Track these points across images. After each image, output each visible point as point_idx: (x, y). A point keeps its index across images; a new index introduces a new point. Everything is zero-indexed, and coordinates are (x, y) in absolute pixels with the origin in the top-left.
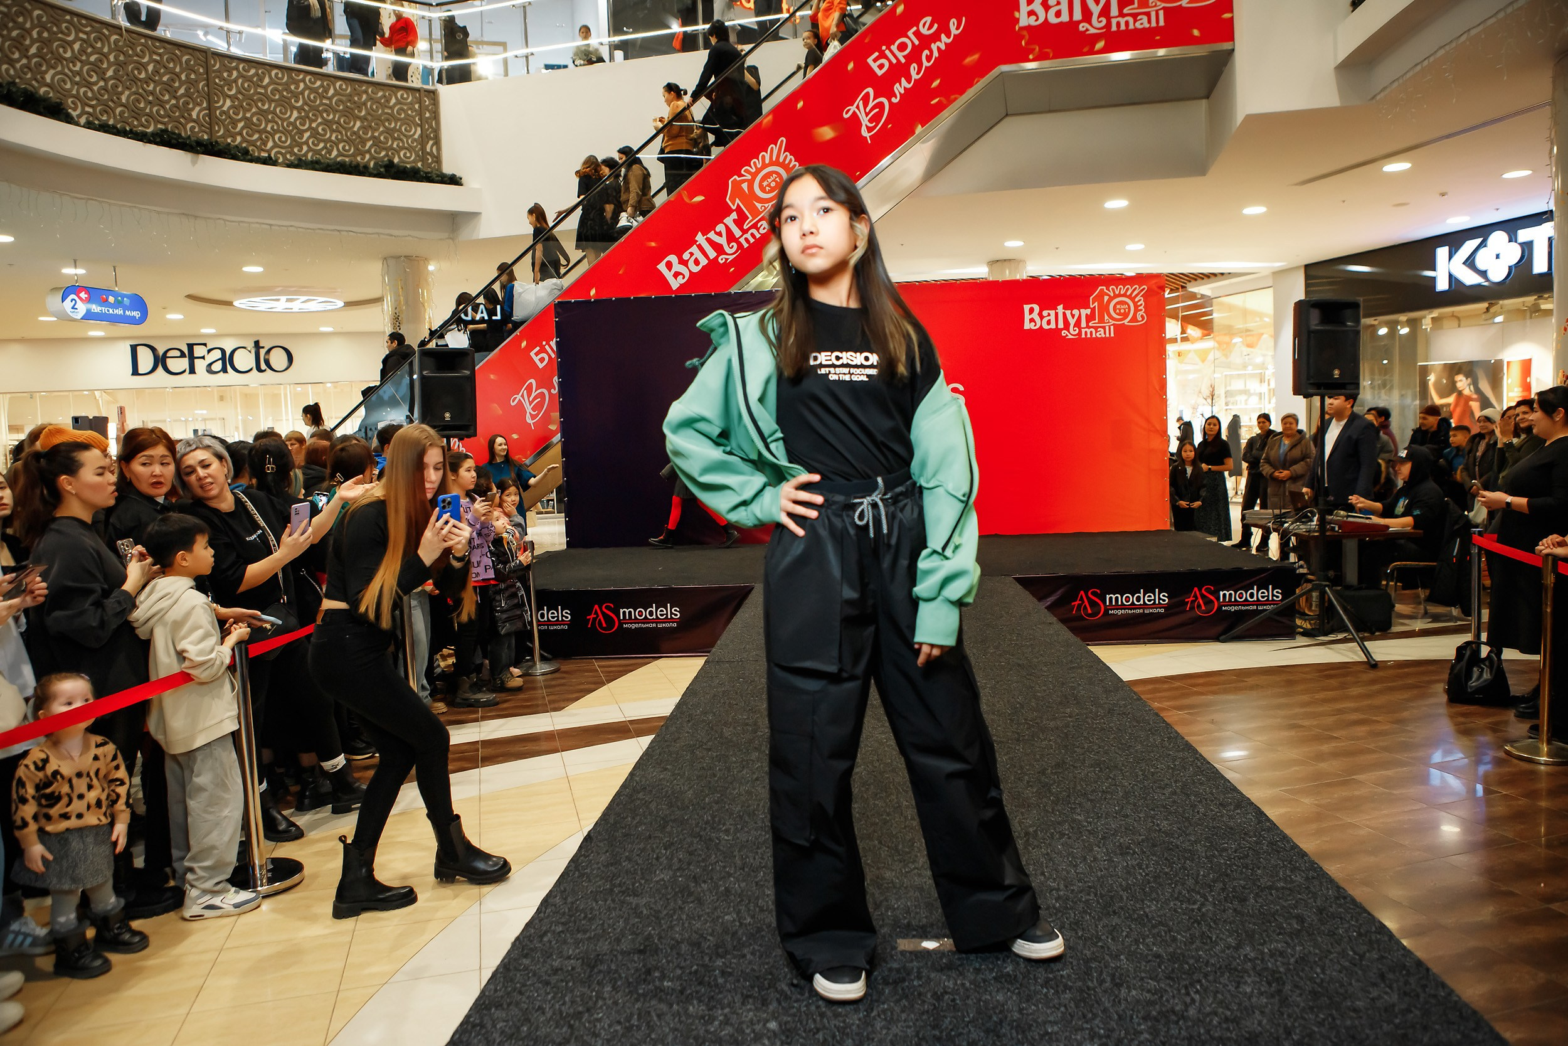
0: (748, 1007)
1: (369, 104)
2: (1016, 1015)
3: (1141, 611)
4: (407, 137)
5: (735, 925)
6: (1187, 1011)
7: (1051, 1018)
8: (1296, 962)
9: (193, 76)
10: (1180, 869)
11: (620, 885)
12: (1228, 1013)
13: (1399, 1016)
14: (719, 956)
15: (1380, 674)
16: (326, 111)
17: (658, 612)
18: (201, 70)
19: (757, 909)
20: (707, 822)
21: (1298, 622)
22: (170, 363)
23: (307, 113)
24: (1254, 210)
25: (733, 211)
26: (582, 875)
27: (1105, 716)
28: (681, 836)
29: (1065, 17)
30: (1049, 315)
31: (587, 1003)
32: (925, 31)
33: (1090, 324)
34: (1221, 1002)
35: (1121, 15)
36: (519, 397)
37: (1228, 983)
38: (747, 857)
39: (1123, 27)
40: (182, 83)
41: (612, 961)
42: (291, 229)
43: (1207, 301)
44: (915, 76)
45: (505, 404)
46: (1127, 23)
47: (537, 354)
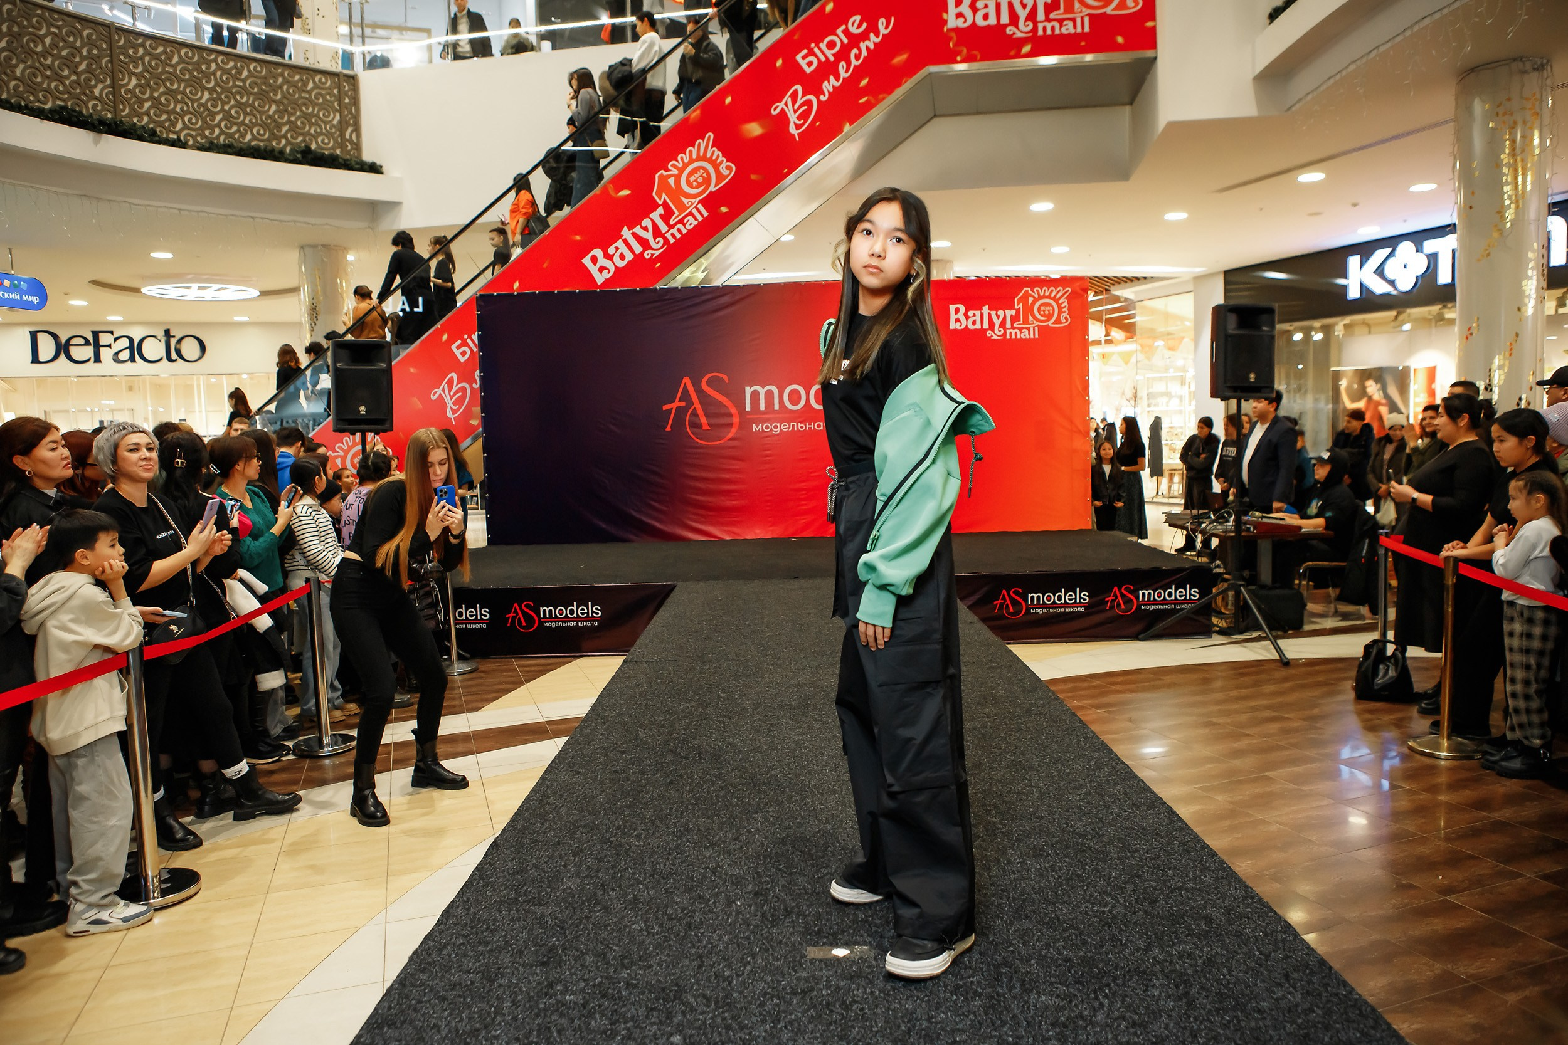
0: (653, 1020)
1: (285, 87)
2: (925, 1024)
3: (1063, 610)
4: (326, 123)
5: (643, 935)
6: (1095, 1016)
7: (960, 1026)
8: (1204, 963)
9: (95, 52)
10: (1092, 871)
11: (525, 894)
12: (1136, 1017)
13: (1302, 1016)
14: (624, 967)
15: (1291, 671)
16: (239, 93)
17: (578, 611)
18: (104, 46)
19: (666, 918)
20: (618, 828)
21: (1215, 620)
22: (75, 352)
23: (219, 95)
24: (1176, 216)
25: (659, 206)
26: (487, 884)
27: (1023, 716)
28: (591, 843)
29: (992, 21)
30: (974, 315)
31: (485, 1019)
32: (854, 30)
33: (1015, 325)
34: (1130, 1005)
35: (1048, 20)
36: (439, 391)
37: (1135, 986)
38: (658, 863)
39: (1049, 32)
40: (83, 58)
41: (513, 974)
42: (200, 214)
43: (1130, 304)
44: (843, 74)
45: (425, 397)
46: (1053, 28)
47: (458, 348)
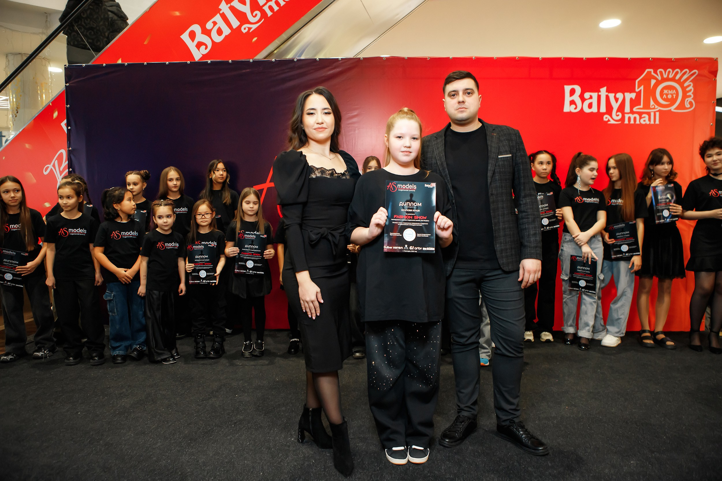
30: (591, 97)
33: (635, 109)
36: (51, 166)
45: (39, 174)
